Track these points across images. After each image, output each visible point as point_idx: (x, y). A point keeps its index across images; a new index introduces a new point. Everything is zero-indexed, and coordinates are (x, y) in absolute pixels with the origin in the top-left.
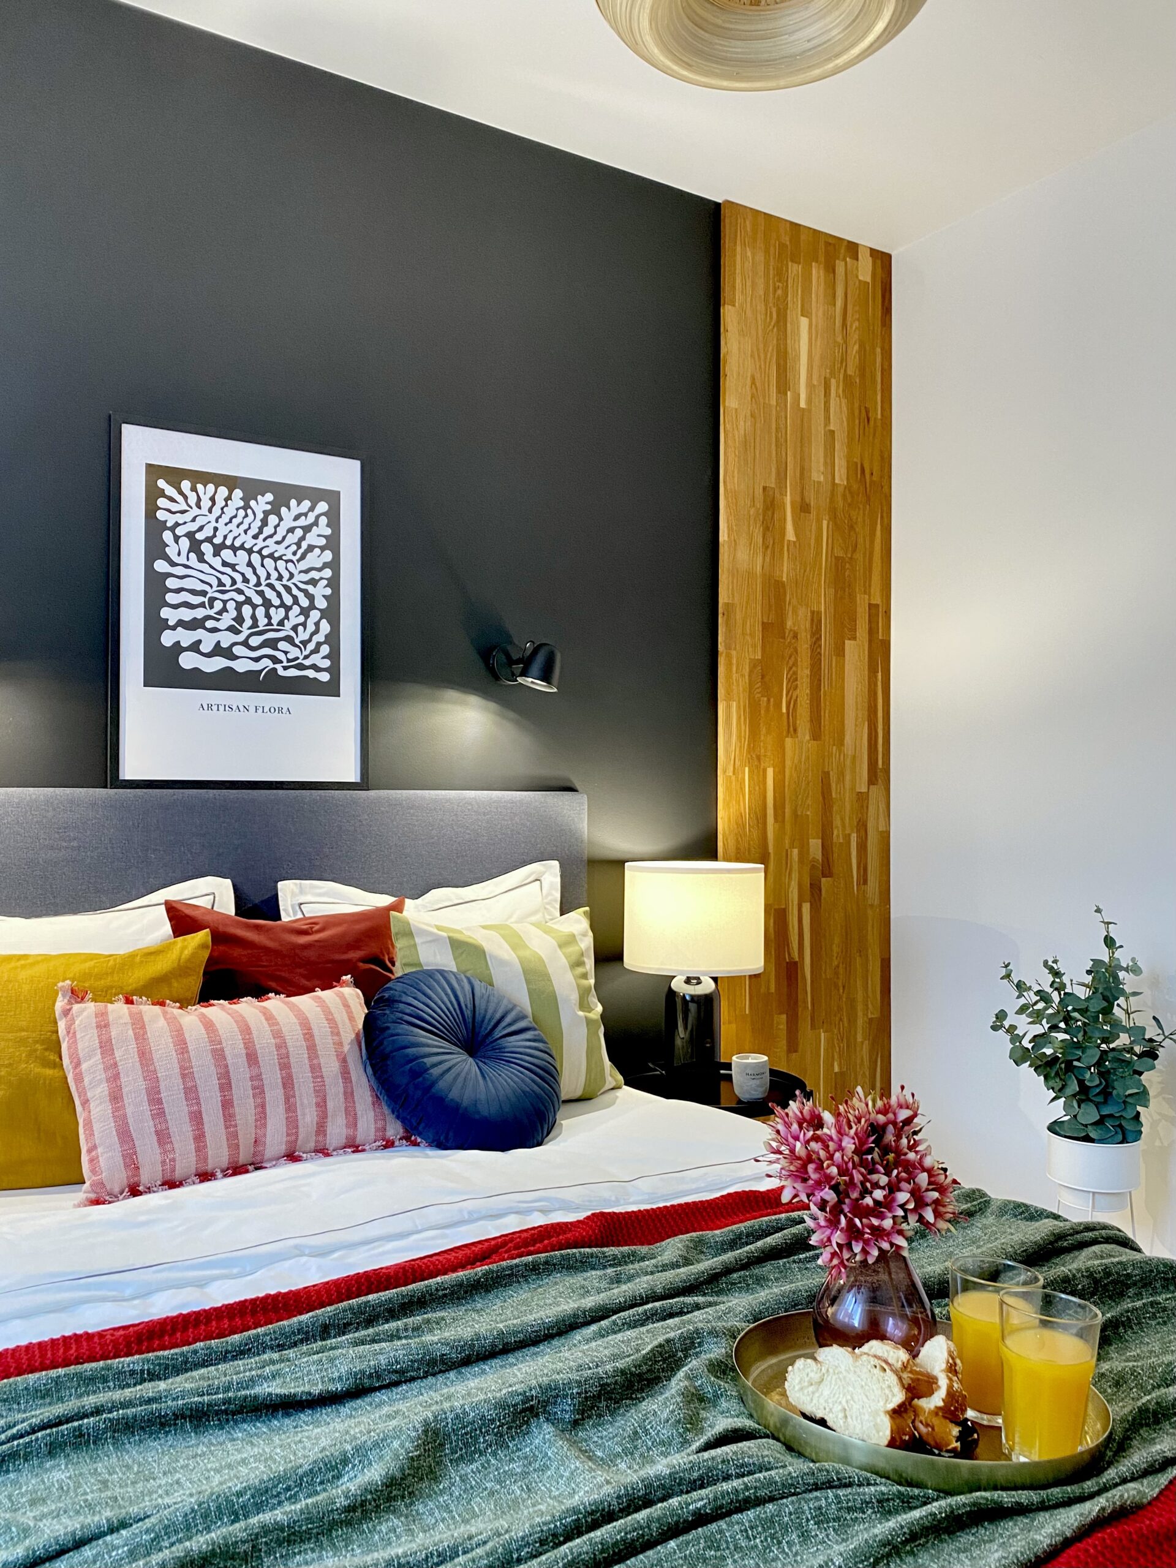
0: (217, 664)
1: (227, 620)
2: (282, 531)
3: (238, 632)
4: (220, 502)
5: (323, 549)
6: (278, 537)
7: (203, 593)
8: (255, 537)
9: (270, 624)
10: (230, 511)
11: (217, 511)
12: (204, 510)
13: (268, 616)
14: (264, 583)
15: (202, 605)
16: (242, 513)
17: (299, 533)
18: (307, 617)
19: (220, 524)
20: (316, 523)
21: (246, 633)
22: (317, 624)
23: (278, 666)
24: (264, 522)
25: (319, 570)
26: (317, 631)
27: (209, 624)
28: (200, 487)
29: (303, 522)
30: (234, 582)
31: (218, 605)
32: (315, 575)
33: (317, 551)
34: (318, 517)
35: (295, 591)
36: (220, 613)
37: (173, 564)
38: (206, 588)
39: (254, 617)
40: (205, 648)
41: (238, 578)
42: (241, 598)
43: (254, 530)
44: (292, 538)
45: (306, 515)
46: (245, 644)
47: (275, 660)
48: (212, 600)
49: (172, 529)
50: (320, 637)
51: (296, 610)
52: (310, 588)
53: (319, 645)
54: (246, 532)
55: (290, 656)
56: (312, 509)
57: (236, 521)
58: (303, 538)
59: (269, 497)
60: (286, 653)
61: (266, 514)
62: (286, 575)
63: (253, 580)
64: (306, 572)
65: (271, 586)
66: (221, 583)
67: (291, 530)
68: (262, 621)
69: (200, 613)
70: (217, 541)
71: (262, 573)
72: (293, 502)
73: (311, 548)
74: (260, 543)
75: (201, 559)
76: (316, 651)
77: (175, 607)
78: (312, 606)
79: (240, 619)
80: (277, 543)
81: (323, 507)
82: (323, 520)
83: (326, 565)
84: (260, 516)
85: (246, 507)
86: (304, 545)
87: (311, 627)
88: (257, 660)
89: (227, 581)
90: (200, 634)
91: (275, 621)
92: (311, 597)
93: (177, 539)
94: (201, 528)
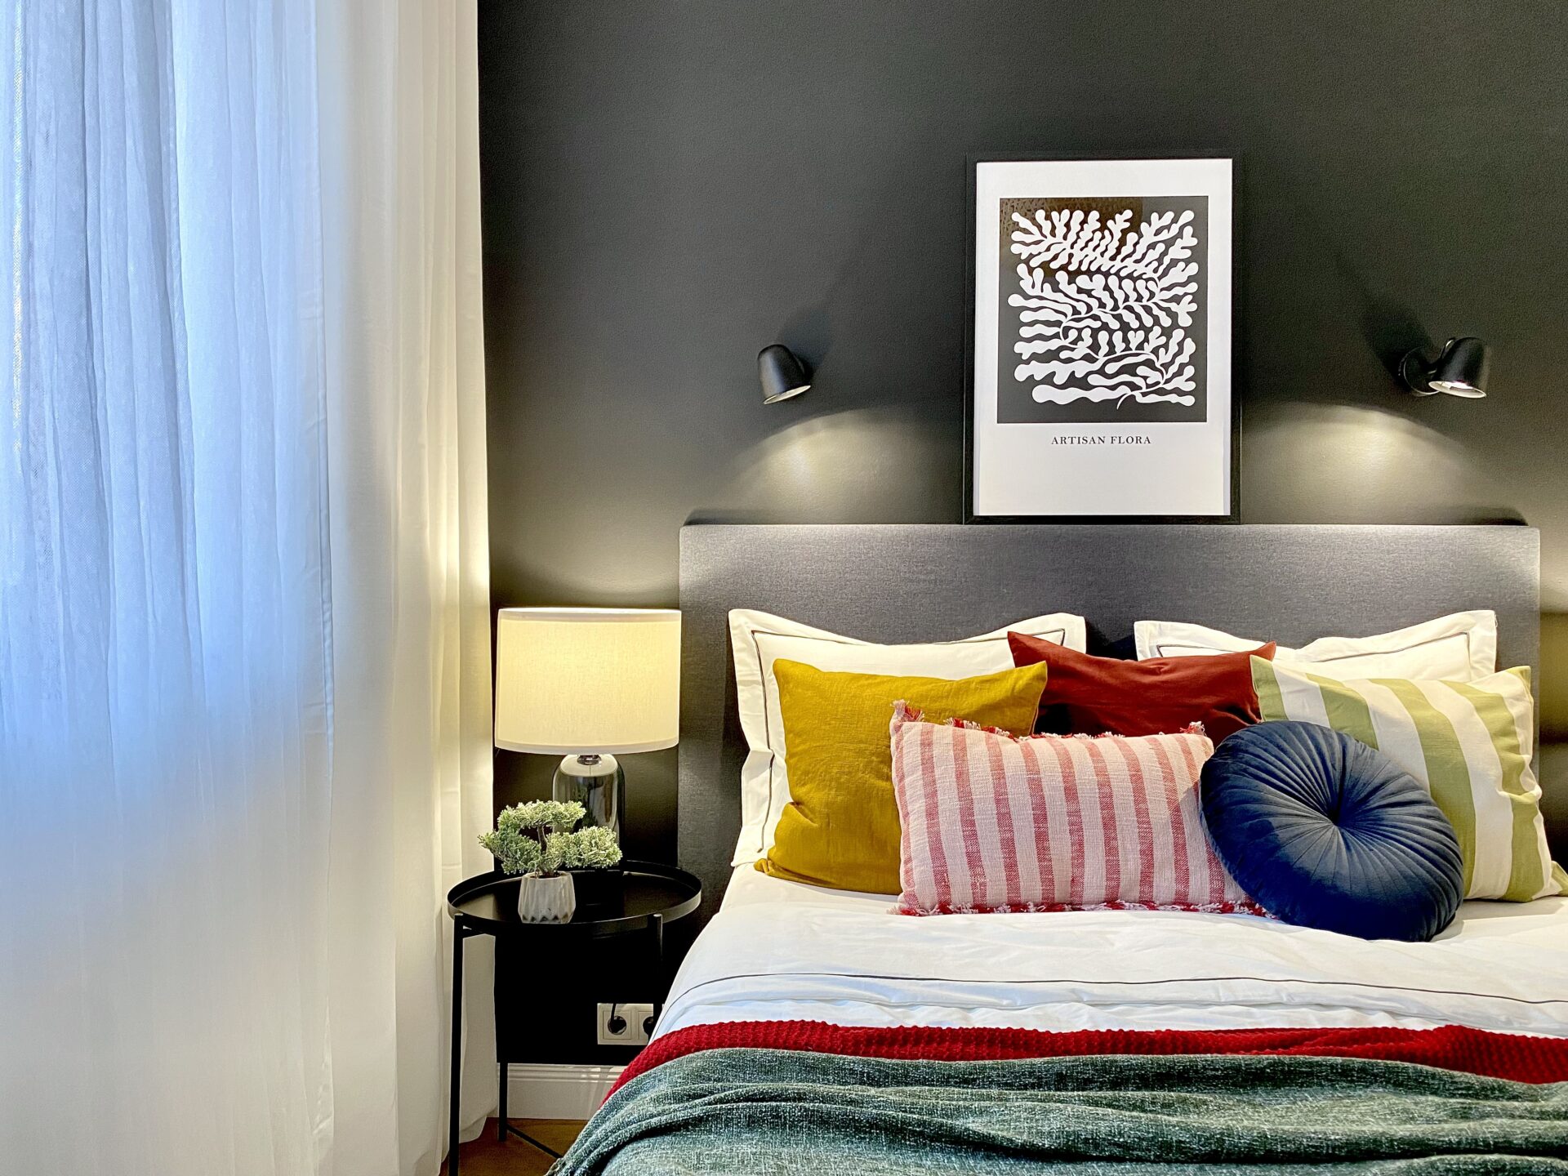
0: (1074, 394)
1: (1082, 348)
2: (1141, 249)
3: (1092, 360)
4: (1075, 226)
5: (1187, 262)
6: (1137, 256)
7: (1058, 323)
8: (1113, 258)
9: (1128, 348)
10: (1086, 235)
11: (1072, 237)
12: (1059, 237)
13: (1126, 340)
14: (1121, 306)
15: (1056, 336)
16: (1098, 235)
17: (1161, 247)
18: (1169, 337)
19: (1075, 252)
20: (1180, 235)
21: (1102, 359)
22: (1181, 344)
23: (1137, 393)
24: (1123, 242)
25: (1183, 285)
26: (1180, 352)
27: (1064, 355)
28: (1055, 215)
29: (1165, 235)
30: (1089, 308)
31: (1073, 334)
32: (1178, 291)
33: (1182, 265)
34: (1182, 228)
35: (1156, 311)
36: (1074, 342)
37: (1027, 297)
38: (1061, 317)
39: (1111, 344)
40: (1059, 379)
41: (1094, 303)
42: (1097, 324)
43: (1112, 251)
44: (1153, 255)
45: (1168, 227)
46: (1101, 372)
47: (1133, 386)
48: (1067, 330)
49: (1027, 262)
50: (1184, 358)
51: (1157, 330)
52: (1173, 306)
53: (1182, 366)
54: (1102, 254)
55: (1150, 381)
56: (1175, 221)
57: (1092, 245)
58: (1164, 253)
59: (1128, 214)
60: (1145, 378)
61: (1125, 232)
62: (1146, 295)
63: (1110, 304)
64: (1169, 288)
65: (1130, 309)
66: (1076, 311)
67: (1152, 246)
68: (1120, 347)
69: (1054, 344)
70: (1072, 268)
71: (1120, 296)
72: (1155, 216)
73: (1174, 263)
74: (1118, 264)
75: (1056, 288)
76: (1179, 373)
77: (1029, 340)
78: (1175, 325)
79: (1095, 347)
80: (1137, 261)
81: (1188, 216)
82: (1189, 230)
83: (1190, 279)
84: (1118, 235)
85: (1103, 228)
86: (1166, 261)
87: (1174, 348)
88: (1113, 388)
89: (1082, 308)
90: (1054, 365)
91: (1133, 346)
92: (1173, 316)
93: (1031, 271)
94: (1055, 257)
